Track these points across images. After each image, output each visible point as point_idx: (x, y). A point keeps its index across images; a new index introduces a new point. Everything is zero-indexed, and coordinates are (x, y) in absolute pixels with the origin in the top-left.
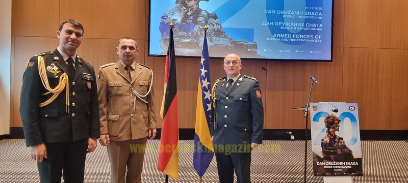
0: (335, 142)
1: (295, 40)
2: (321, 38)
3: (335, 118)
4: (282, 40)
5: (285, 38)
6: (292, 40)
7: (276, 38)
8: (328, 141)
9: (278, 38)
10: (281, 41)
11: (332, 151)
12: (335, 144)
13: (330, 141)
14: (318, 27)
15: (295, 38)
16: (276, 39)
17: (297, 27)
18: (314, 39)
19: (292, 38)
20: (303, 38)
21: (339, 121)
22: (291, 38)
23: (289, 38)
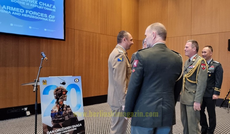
0: (63, 110)
1: (28, 16)
2: (54, 19)
3: (63, 89)
4: (13, 13)
5: (17, 12)
6: (25, 15)
7: (6, 10)
8: (57, 111)
9: (8, 10)
10: (11, 14)
11: (61, 119)
12: (63, 113)
13: (59, 110)
14: (52, 8)
15: (28, 14)
16: (6, 12)
17: (30, 3)
18: (48, 18)
19: (25, 13)
20: (37, 16)
21: (66, 92)
22: (23, 13)
23: (21, 13)
